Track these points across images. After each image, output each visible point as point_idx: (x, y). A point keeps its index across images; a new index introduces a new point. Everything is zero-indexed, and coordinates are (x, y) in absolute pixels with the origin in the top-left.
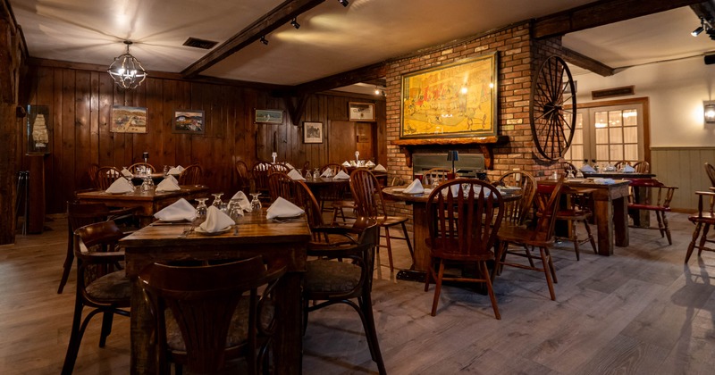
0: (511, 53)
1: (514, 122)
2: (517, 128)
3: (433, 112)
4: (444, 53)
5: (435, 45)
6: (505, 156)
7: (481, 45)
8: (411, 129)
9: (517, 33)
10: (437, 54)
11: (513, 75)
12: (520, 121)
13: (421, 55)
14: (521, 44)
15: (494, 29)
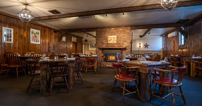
0: (127, 31)
1: (127, 44)
2: (128, 46)
4: (112, 29)
5: (110, 26)
9: (128, 28)
10: (110, 29)
11: (127, 36)
12: (128, 44)
13: (106, 28)
14: (129, 30)
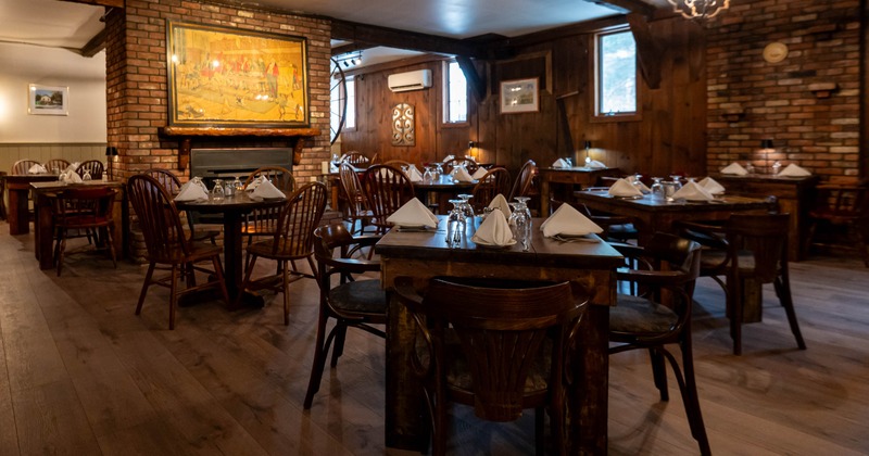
0: (315, 43)
1: (317, 115)
2: (320, 122)
3: (231, 91)
4: (241, 13)
6: (309, 150)
7: (287, 24)
8: (192, 111)
9: (322, 26)
10: (231, 12)
11: (317, 67)
12: (322, 115)
15: (301, 12)
